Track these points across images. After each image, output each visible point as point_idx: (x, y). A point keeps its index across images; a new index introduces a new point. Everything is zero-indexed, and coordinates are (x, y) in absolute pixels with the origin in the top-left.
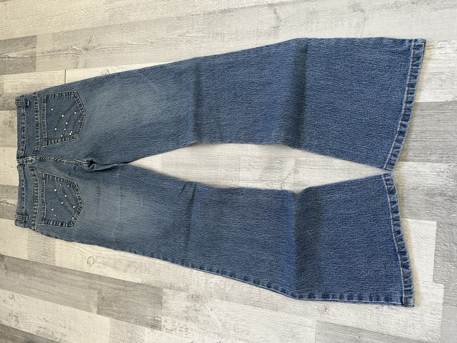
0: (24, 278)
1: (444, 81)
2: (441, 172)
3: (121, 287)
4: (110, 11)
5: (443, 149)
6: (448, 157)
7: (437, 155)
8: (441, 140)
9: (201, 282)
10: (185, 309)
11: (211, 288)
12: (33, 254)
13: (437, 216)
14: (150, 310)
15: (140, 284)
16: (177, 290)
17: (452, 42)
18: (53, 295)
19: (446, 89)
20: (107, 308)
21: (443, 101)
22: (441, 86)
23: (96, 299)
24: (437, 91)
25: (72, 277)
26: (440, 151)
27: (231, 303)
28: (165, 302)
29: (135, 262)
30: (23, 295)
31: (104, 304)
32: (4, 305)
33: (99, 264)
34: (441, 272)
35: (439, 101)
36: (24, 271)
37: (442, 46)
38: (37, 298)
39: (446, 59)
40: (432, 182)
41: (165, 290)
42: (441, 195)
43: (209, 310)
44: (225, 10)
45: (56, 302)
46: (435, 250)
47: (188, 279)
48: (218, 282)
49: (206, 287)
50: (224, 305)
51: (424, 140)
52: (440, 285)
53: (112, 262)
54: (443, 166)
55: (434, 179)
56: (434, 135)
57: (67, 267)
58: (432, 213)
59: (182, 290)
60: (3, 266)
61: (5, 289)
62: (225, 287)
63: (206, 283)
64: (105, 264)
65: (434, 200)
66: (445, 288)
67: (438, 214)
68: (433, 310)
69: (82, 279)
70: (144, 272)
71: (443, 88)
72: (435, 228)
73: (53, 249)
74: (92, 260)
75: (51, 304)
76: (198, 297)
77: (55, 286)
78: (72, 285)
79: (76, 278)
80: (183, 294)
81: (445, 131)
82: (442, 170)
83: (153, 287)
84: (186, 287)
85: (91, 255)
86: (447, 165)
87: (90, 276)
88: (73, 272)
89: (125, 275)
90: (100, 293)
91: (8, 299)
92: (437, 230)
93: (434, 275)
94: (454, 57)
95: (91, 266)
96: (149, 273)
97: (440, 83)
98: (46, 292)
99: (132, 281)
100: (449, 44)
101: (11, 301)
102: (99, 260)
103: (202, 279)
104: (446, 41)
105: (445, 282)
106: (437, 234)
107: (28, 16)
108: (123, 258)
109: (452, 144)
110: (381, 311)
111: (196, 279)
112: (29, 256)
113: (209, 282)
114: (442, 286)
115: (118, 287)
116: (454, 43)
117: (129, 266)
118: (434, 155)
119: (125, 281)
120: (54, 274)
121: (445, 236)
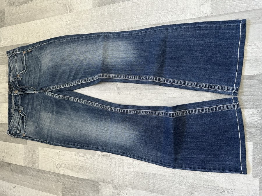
0: (21, 176)
1: (252, 64)
2: (253, 114)
3: (76, 181)
4: (68, 29)
5: (254, 101)
6: (257, 105)
7: (250, 105)
8: (252, 96)
9: (120, 178)
10: (112, 194)
11: (126, 182)
12: (26, 162)
13: (252, 139)
14: (92, 194)
15: (86, 180)
16: (107, 183)
17: (255, 42)
18: (38, 186)
19: (253, 68)
20: (68, 193)
21: (252, 75)
22: (250, 66)
23: (61, 188)
24: (248, 69)
25: (48, 175)
26: (252, 103)
27: (138, 190)
28: (100, 190)
29: (83, 167)
30: (21, 186)
31: (66, 191)
32: (10, 192)
33: (63, 168)
34: (257, 171)
35: (249, 75)
36: (22, 172)
37: (250, 45)
38: (28, 187)
39: (252, 51)
40: (249, 120)
41: (100, 183)
42: (254, 127)
43: (125, 194)
44: (130, 28)
45: (39, 190)
46: (253, 159)
47: (113, 177)
48: (130, 178)
49: (123, 181)
50: (134, 191)
51: (243, 96)
52: (257, 179)
53: (70, 167)
54: (255, 111)
55: (250, 118)
56: (248, 94)
57: (45, 170)
58: (250, 138)
59: (110, 183)
60: (10, 169)
61: (11, 182)
62: (134, 181)
63: (123, 179)
64: (66, 168)
65: (250, 130)
66: (260, 181)
67: (253, 138)
68: (254, 194)
69: (53, 176)
70: (88, 173)
71: (251, 67)
72: (252, 146)
73: (38, 160)
74: (59, 166)
75: (36, 191)
76: (119, 187)
77: (38, 181)
78: (48, 180)
79: (50, 176)
80: (110, 185)
81: (254, 91)
82: (254, 113)
83: (93, 181)
84: (112, 181)
85: (59, 163)
86: (256, 110)
87: (58, 175)
88: (48, 173)
89: (78, 174)
90: (63, 185)
91: (12, 188)
92: (253, 147)
93: (253, 173)
94: (257, 50)
95: (58, 169)
96: (91, 173)
97: (250, 65)
98: (34, 184)
99: (81, 178)
100: (253, 44)
101: (14, 189)
102: (63, 166)
103: (121, 177)
104: (252, 42)
105: (260, 177)
106: (253, 150)
107: (24, 33)
108: (76, 165)
109: (259, 98)
110: (223, 194)
111: (118, 176)
112: (24, 164)
113: (125, 178)
114: (258, 179)
115: (74, 181)
116: (256, 43)
117: (80, 169)
118: (249, 105)
119: (77, 178)
120: (38, 174)
121: (258, 150)
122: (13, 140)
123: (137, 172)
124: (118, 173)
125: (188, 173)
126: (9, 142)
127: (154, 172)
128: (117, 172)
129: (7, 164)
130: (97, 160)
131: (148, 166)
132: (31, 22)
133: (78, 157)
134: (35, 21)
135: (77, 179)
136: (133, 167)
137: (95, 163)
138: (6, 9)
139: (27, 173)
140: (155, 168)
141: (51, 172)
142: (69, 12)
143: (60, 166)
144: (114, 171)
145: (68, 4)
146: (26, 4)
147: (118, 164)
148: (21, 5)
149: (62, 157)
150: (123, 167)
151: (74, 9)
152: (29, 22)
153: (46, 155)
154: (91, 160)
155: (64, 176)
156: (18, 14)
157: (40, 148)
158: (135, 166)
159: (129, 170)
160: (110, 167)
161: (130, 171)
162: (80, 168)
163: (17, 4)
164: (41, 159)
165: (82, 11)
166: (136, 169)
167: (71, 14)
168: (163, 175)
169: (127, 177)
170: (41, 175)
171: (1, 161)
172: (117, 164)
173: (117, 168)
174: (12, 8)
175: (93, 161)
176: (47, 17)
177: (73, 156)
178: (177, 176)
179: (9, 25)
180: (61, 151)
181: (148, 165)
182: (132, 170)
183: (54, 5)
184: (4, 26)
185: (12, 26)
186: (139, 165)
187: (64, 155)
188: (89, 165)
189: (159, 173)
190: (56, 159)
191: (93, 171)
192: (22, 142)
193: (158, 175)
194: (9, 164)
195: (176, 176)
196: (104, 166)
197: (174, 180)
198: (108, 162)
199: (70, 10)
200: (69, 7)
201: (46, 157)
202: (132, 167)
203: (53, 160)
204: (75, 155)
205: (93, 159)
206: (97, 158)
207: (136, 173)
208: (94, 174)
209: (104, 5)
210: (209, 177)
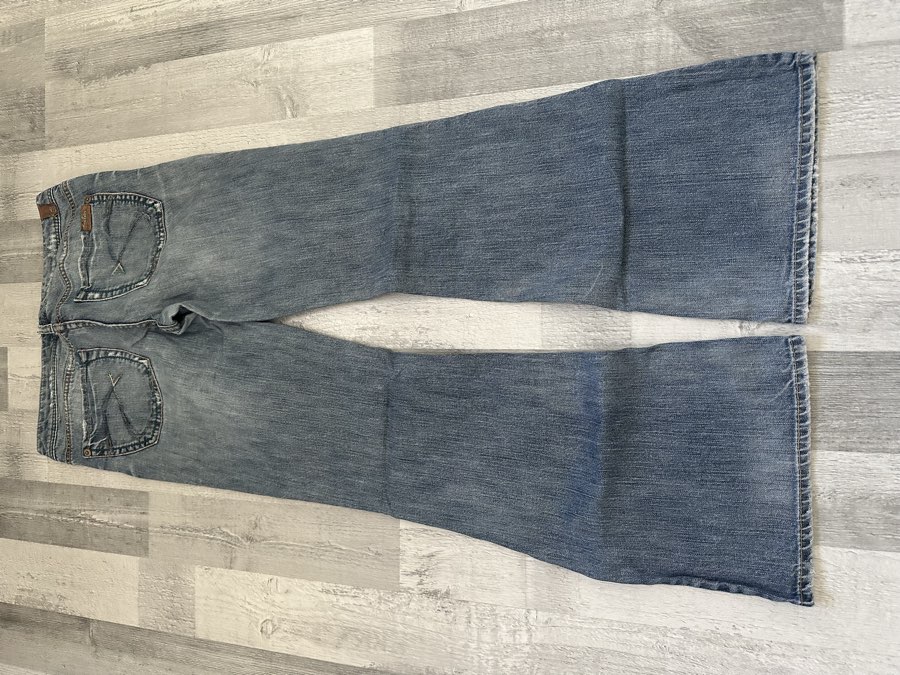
122: (96, 541)
123: (542, 645)
124: (479, 648)
125: (705, 645)
126: (80, 547)
127: (599, 645)
128: (473, 645)
129: (74, 621)
130: (404, 609)
131: (577, 628)
132: (148, 140)
133: (339, 597)
134: (166, 138)
135: (334, 669)
136: (529, 630)
137: (399, 618)
138: (48, 88)
139: (152, 652)
140: (601, 631)
141: (241, 646)
142: (289, 113)
143: (274, 626)
144: (462, 642)
145: (285, 89)
146: (126, 73)
147: (476, 621)
148: (109, 75)
149: (278, 598)
150: (493, 630)
151: (307, 107)
152: (141, 139)
153: (221, 592)
154: (383, 607)
155: (288, 658)
156: (98, 107)
157: (198, 570)
158: (533, 628)
159: (514, 640)
160: (450, 630)
161: (517, 642)
162: (346, 633)
163: (90, 72)
164: (205, 605)
165: (336, 115)
166: (539, 637)
167: (300, 122)
168: (626, 653)
169: (510, 662)
170: (205, 658)
171: (53, 612)
172: (474, 620)
173: (475, 633)
174: (71, 84)
175: (392, 611)
176: (207, 127)
177: (318, 594)
178: (673, 655)
179: (62, 143)
180: (275, 577)
181: (579, 625)
182: (525, 639)
183: (233, 86)
184: (42, 148)
185: (73, 148)
186: (547, 622)
187: (287, 592)
188: (376, 624)
189: (614, 647)
190: (260, 606)
191: (389, 643)
192: (130, 547)
193: (609, 651)
194: (85, 622)
195: (670, 656)
196: (430, 626)
197: (664, 669)
198: (442, 614)
199: (295, 108)
200: (291, 98)
201: (220, 597)
202: (524, 628)
203: (248, 607)
204: (328, 592)
205: (391, 605)
206: (404, 600)
207: (538, 648)
208: (395, 652)
209: (417, 101)
210: (774, 657)
